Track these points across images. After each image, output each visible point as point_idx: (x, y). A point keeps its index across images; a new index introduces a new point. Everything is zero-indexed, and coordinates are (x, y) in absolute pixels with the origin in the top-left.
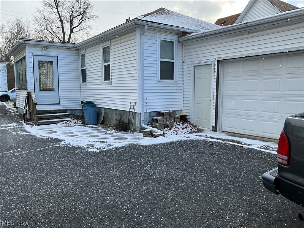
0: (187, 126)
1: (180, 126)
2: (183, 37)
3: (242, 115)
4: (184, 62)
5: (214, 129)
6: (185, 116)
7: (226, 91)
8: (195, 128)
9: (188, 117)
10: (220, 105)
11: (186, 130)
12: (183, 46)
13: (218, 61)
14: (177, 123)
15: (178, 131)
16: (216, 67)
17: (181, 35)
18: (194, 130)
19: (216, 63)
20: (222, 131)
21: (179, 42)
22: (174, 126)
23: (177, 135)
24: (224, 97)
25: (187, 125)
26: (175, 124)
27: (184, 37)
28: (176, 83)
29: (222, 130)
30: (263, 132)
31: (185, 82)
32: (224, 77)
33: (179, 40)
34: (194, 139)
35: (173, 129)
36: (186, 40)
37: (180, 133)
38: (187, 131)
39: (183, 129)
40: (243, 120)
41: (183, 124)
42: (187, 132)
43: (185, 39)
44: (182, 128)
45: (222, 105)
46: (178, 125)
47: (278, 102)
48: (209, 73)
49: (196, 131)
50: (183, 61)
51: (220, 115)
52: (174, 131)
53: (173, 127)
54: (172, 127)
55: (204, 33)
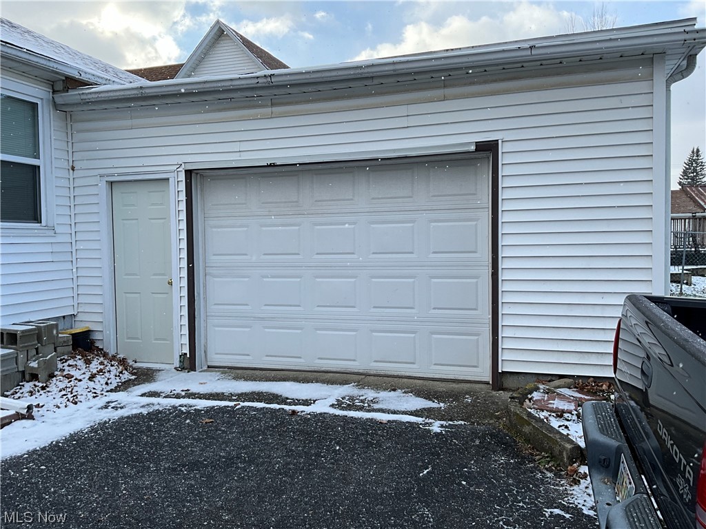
0: (102, 367)
1: (78, 368)
2: (67, 91)
3: (263, 319)
4: (73, 169)
5: (187, 364)
6: (87, 333)
7: (214, 255)
8: (126, 370)
9: (97, 336)
10: (199, 294)
11: (103, 382)
12: (69, 119)
13: (189, 173)
14: (66, 361)
15: (75, 389)
16: (182, 187)
17: (59, 86)
18: (126, 376)
19: (182, 177)
20: (209, 367)
21: (56, 106)
22: (56, 373)
23: (76, 403)
24: (209, 270)
25: (101, 363)
26: (60, 366)
27: (71, 92)
28: (51, 233)
29: (210, 364)
30: (321, 359)
31: (79, 227)
32: (206, 215)
33: (56, 100)
34: (145, 411)
35: (57, 384)
36: (80, 101)
37: (85, 394)
38: (107, 384)
39: (92, 378)
40: (266, 330)
41: (88, 362)
42: (109, 388)
43: (77, 99)
44: (88, 375)
45: (205, 292)
46: (69, 366)
47: (353, 280)
48: (161, 204)
49: (133, 377)
50: (71, 164)
51: (202, 321)
52: (63, 393)
53: (55, 376)
54: (52, 376)
55: (141, 87)
